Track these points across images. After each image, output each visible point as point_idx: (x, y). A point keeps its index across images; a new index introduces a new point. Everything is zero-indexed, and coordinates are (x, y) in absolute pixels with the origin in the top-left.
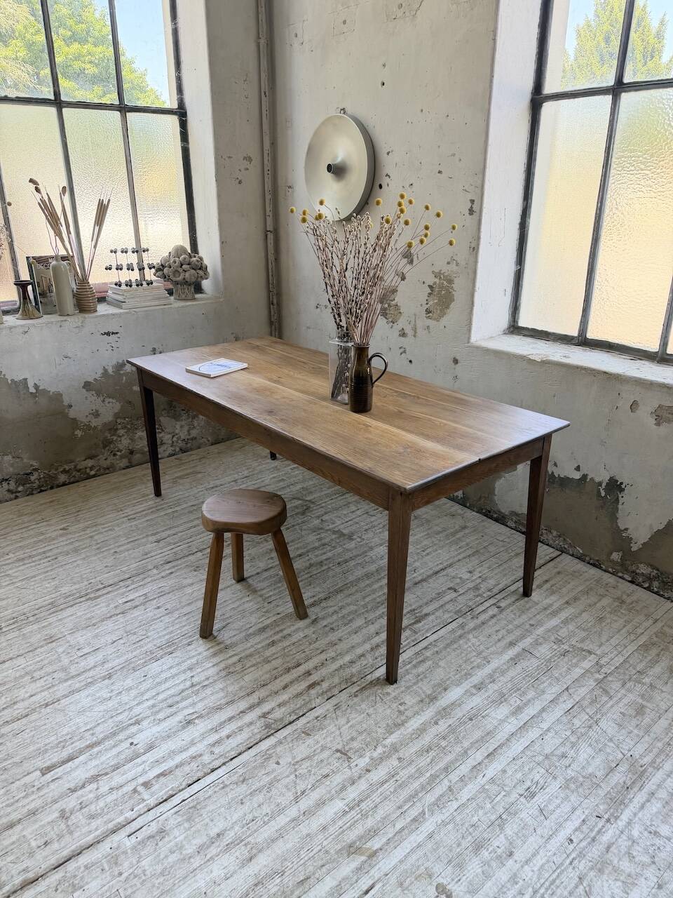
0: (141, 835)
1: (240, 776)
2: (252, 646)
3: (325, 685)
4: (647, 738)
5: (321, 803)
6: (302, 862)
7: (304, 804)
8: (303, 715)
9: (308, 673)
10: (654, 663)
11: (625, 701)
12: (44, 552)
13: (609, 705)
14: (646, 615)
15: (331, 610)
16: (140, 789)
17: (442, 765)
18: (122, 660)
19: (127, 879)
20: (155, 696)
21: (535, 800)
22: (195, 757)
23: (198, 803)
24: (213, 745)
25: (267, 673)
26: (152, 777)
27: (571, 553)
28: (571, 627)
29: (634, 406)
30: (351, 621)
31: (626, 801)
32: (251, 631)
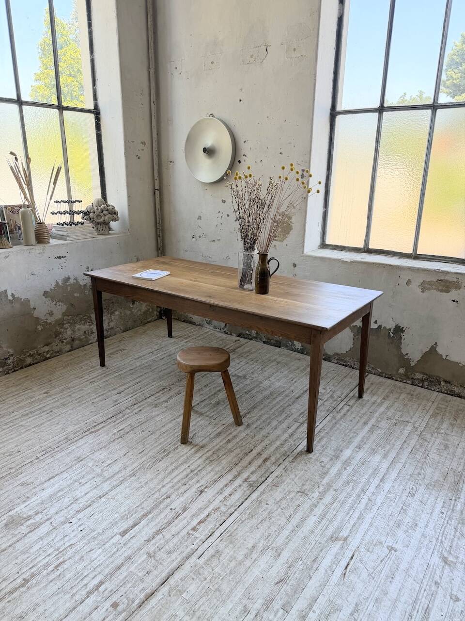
0: (206, 556)
1: (249, 514)
2: (217, 444)
3: (273, 459)
4: (455, 459)
5: (303, 520)
6: (309, 551)
7: (295, 521)
8: (268, 477)
9: (259, 454)
10: (442, 422)
11: (437, 443)
12: (40, 409)
13: (430, 445)
14: (427, 400)
15: (255, 419)
16: (191, 532)
17: (359, 489)
18: (137, 464)
19: (211, 581)
20: (170, 481)
21: (415, 497)
22: (216, 509)
23: (231, 534)
24: (224, 501)
25: (234, 457)
26: (195, 524)
27: (373, 373)
28: (392, 410)
29: (409, 283)
30: (269, 423)
31: (460, 489)
32: (212, 436)
